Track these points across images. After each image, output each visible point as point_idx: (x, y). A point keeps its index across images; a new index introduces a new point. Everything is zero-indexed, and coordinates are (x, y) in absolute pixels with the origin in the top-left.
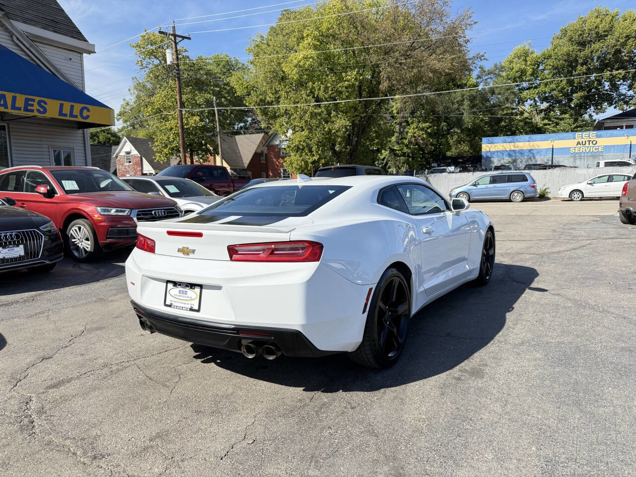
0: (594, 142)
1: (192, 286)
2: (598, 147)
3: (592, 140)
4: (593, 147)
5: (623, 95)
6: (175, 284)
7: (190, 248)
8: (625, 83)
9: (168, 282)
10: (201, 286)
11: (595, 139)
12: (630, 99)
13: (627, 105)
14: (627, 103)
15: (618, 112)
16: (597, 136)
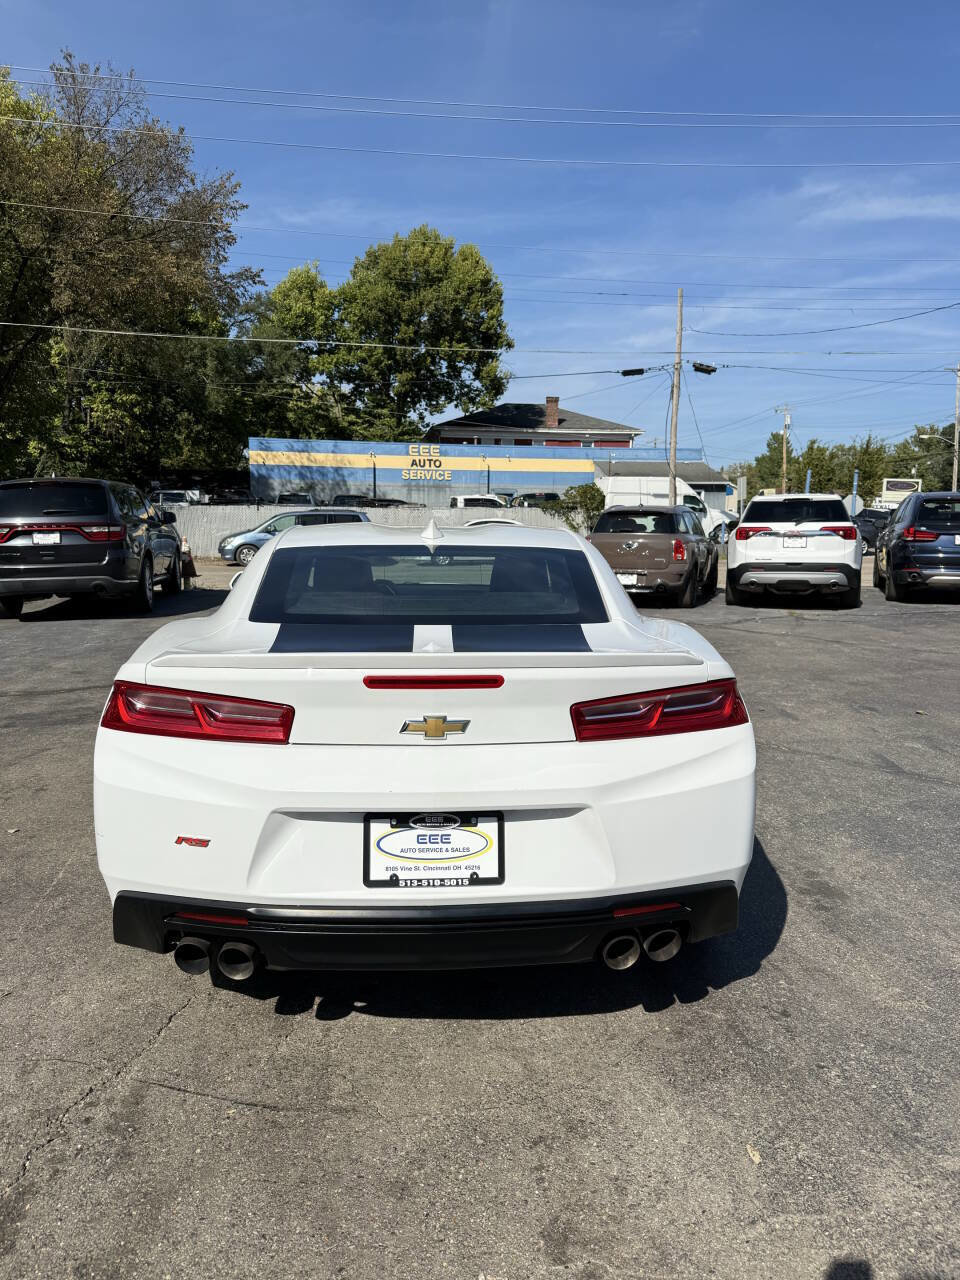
0: (438, 464)
1: (467, 818)
2: (444, 471)
3: (434, 459)
4: (436, 471)
5: (468, 386)
6: (402, 820)
7: (449, 719)
8: (469, 366)
9: (369, 818)
10: (500, 816)
11: (440, 459)
12: (478, 395)
13: (474, 404)
14: (472, 400)
15: (458, 413)
16: (442, 454)
